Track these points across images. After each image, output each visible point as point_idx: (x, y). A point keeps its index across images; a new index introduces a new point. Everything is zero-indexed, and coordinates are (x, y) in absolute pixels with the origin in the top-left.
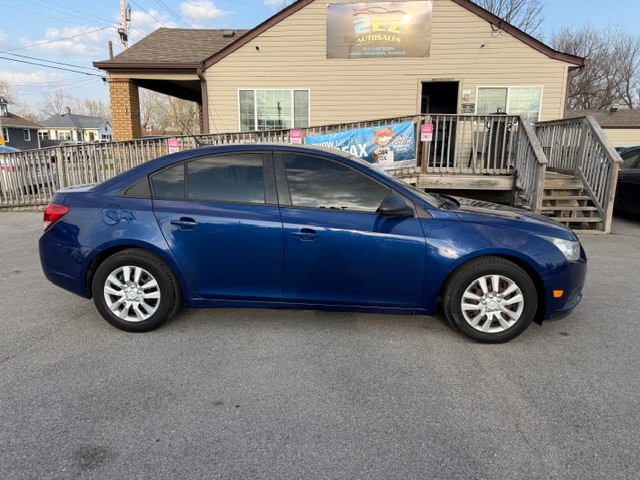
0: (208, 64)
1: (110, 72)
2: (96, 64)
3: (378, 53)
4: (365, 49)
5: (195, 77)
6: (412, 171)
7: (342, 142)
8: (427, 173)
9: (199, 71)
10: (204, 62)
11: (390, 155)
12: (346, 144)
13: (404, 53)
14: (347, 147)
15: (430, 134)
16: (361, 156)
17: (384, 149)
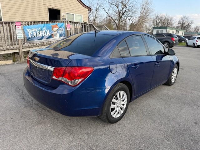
14: (42, 31)
15: (70, 28)
16: (47, 35)
17: (55, 32)
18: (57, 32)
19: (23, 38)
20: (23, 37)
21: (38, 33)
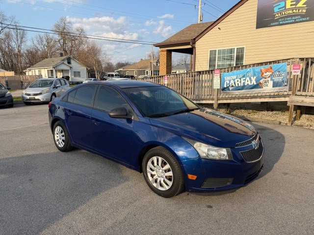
0: (196, 39)
1: (160, 48)
2: (154, 45)
3: (289, 21)
4: (280, 20)
5: (189, 47)
6: (286, 93)
7: (241, 76)
8: (296, 95)
9: (191, 43)
10: (195, 39)
11: (271, 83)
12: (244, 77)
13: (308, 19)
14: (244, 78)
15: (299, 71)
16: (252, 84)
17: (266, 80)
18: (269, 79)
19: (219, 88)
20: (219, 86)
21: (238, 81)
